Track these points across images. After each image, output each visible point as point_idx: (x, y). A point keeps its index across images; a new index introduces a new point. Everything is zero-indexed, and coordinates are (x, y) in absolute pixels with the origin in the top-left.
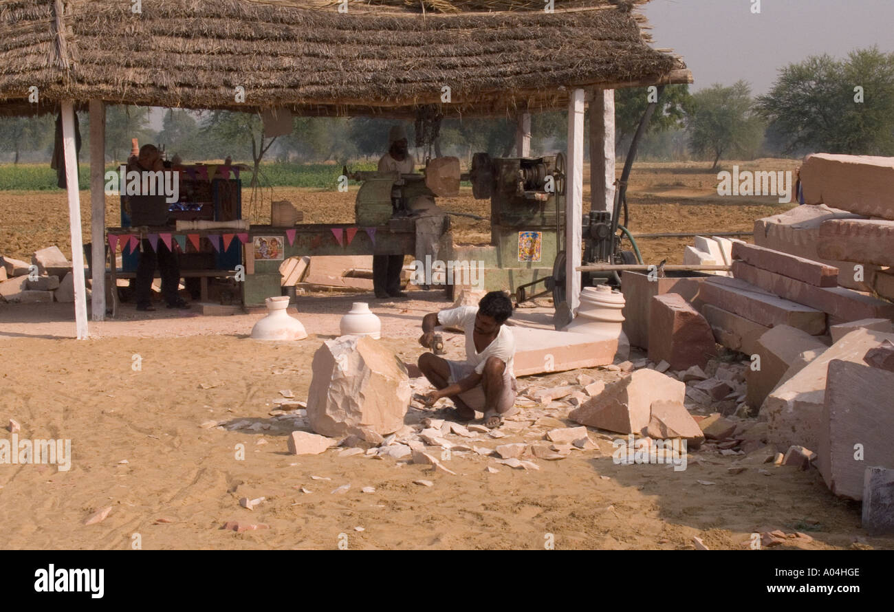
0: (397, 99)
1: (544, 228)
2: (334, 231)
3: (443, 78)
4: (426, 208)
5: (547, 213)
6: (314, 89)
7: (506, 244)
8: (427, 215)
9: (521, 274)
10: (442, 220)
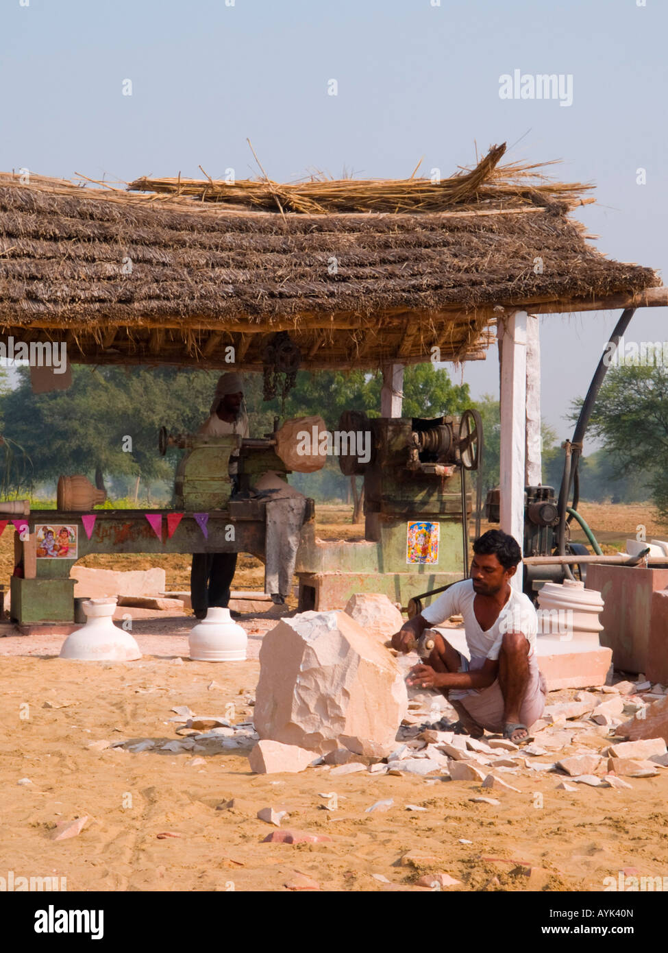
0: (271, 321)
1: (443, 517)
2: (149, 517)
3: (334, 292)
4: (276, 487)
5: (446, 496)
6: (154, 304)
7: (390, 538)
8: (280, 497)
9: (412, 581)
10: (303, 503)
